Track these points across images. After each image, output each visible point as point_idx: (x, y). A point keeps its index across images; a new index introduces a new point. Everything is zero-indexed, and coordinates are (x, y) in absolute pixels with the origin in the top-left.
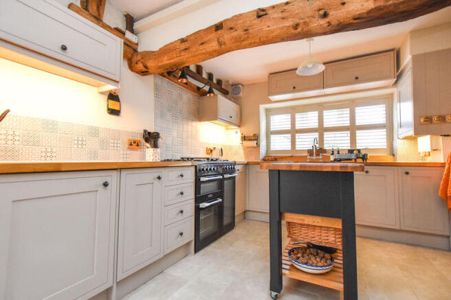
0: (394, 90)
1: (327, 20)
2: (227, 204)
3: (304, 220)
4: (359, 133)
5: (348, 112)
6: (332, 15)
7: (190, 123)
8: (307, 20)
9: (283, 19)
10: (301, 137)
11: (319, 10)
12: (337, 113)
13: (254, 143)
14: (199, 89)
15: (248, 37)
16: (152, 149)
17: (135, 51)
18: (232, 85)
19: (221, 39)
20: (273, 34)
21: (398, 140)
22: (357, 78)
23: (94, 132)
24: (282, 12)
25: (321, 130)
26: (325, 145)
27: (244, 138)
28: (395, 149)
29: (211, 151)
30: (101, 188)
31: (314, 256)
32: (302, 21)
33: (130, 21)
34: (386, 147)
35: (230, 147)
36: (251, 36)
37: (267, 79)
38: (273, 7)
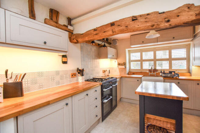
0: (191, 43)
1: (169, 23)
2: (114, 98)
3: (156, 117)
4: (173, 62)
5: (168, 52)
6: (172, 21)
7: (95, 60)
8: (159, 23)
9: (146, 22)
10: (145, 63)
11: (166, 18)
12: (162, 52)
13: (123, 67)
14: (99, 44)
15: (127, 30)
16: (81, 77)
17: (72, 33)
18: (113, 40)
19: (114, 30)
20: (140, 29)
21: (193, 67)
22: (174, 38)
23: (57, 73)
24: (145, 18)
25: (155, 60)
26: (157, 67)
27: (119, 64)
28: (190, 70)
29: (105, 71)
30: (65, 106)
31: (159, 130)
32: (156, 24)
33: (70, 20)
34: (186, 69)
35: (113, 68)
36: (129, 29)
37: (129, 37)
38: (141, 16)
